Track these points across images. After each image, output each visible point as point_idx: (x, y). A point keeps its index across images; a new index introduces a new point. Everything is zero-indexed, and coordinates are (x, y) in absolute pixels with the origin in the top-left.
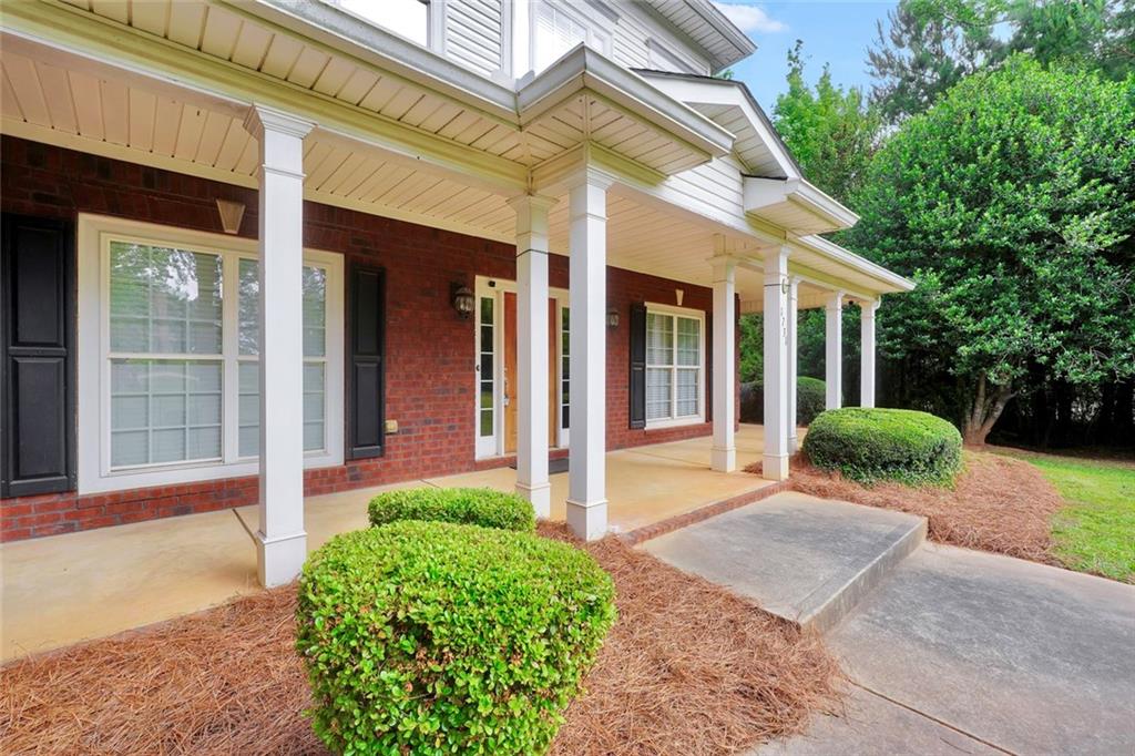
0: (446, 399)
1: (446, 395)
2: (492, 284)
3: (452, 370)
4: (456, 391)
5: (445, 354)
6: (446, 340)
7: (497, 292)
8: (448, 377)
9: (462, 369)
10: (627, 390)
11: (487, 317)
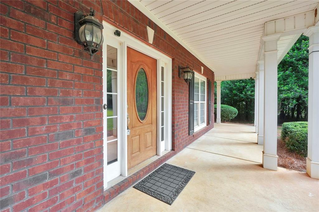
0: (69, 144)
1: (69, 139)
2: (118, 34)
3: (75, 110)
4: (82, 133)
5: (67, 93)
6: (67, 77)
7: (121, 44)
8: (71, 118)
9: (89, 109)
10: (188, 115)
11: (113, 63)
